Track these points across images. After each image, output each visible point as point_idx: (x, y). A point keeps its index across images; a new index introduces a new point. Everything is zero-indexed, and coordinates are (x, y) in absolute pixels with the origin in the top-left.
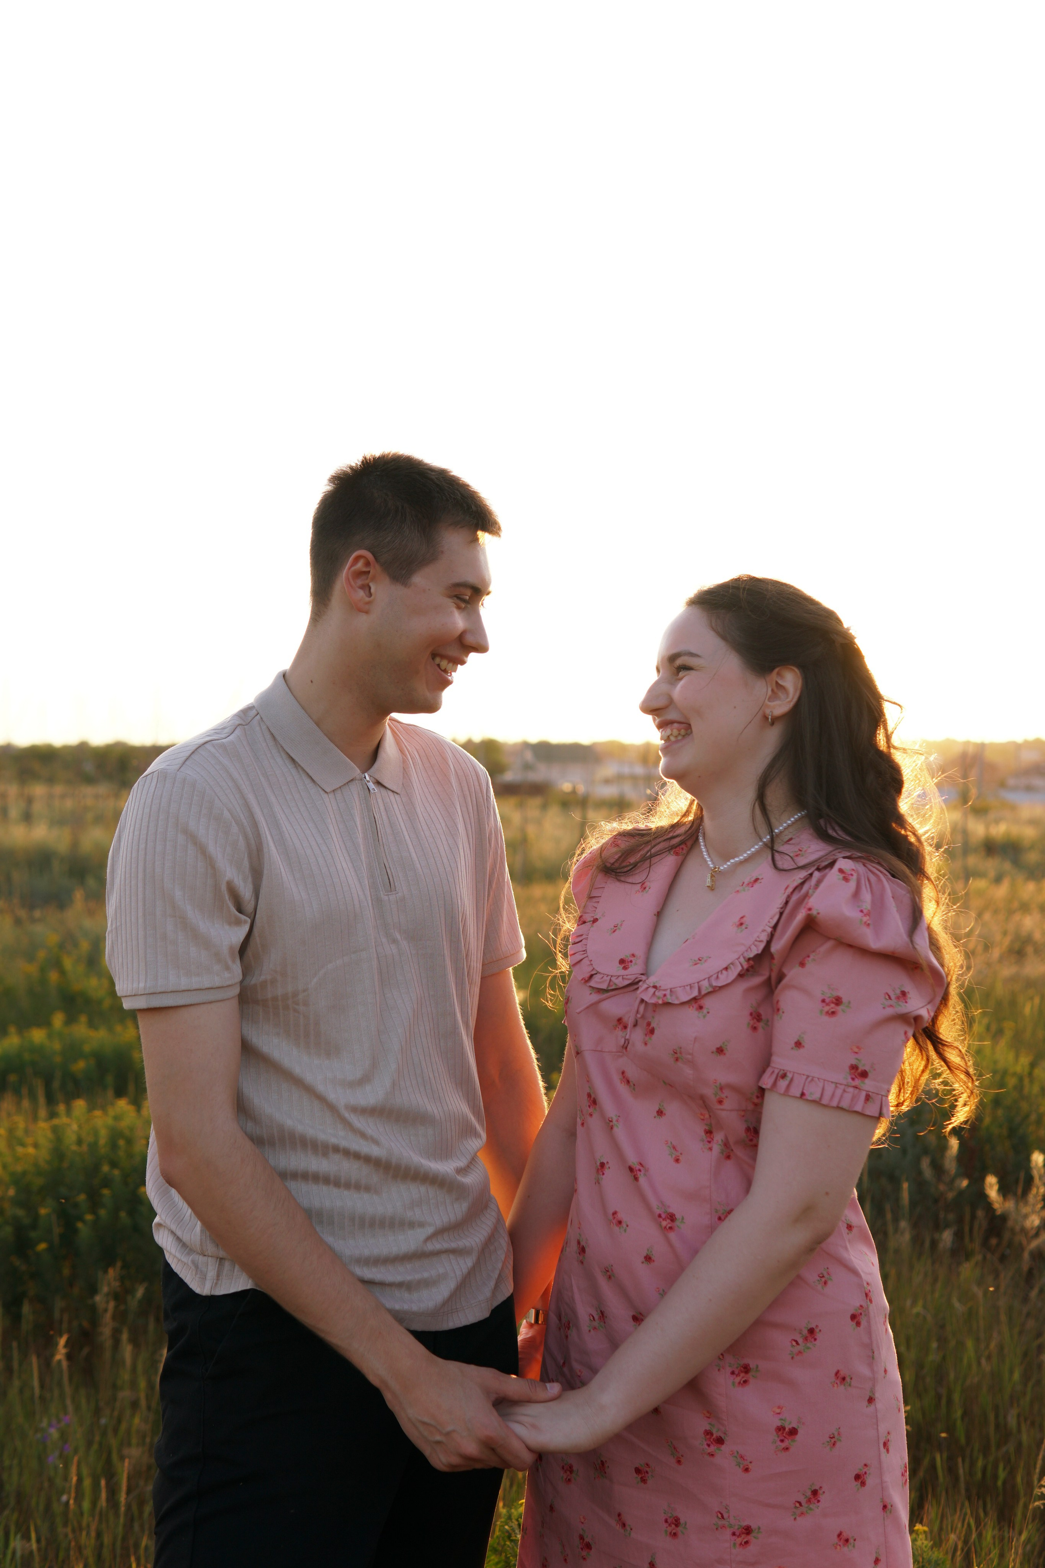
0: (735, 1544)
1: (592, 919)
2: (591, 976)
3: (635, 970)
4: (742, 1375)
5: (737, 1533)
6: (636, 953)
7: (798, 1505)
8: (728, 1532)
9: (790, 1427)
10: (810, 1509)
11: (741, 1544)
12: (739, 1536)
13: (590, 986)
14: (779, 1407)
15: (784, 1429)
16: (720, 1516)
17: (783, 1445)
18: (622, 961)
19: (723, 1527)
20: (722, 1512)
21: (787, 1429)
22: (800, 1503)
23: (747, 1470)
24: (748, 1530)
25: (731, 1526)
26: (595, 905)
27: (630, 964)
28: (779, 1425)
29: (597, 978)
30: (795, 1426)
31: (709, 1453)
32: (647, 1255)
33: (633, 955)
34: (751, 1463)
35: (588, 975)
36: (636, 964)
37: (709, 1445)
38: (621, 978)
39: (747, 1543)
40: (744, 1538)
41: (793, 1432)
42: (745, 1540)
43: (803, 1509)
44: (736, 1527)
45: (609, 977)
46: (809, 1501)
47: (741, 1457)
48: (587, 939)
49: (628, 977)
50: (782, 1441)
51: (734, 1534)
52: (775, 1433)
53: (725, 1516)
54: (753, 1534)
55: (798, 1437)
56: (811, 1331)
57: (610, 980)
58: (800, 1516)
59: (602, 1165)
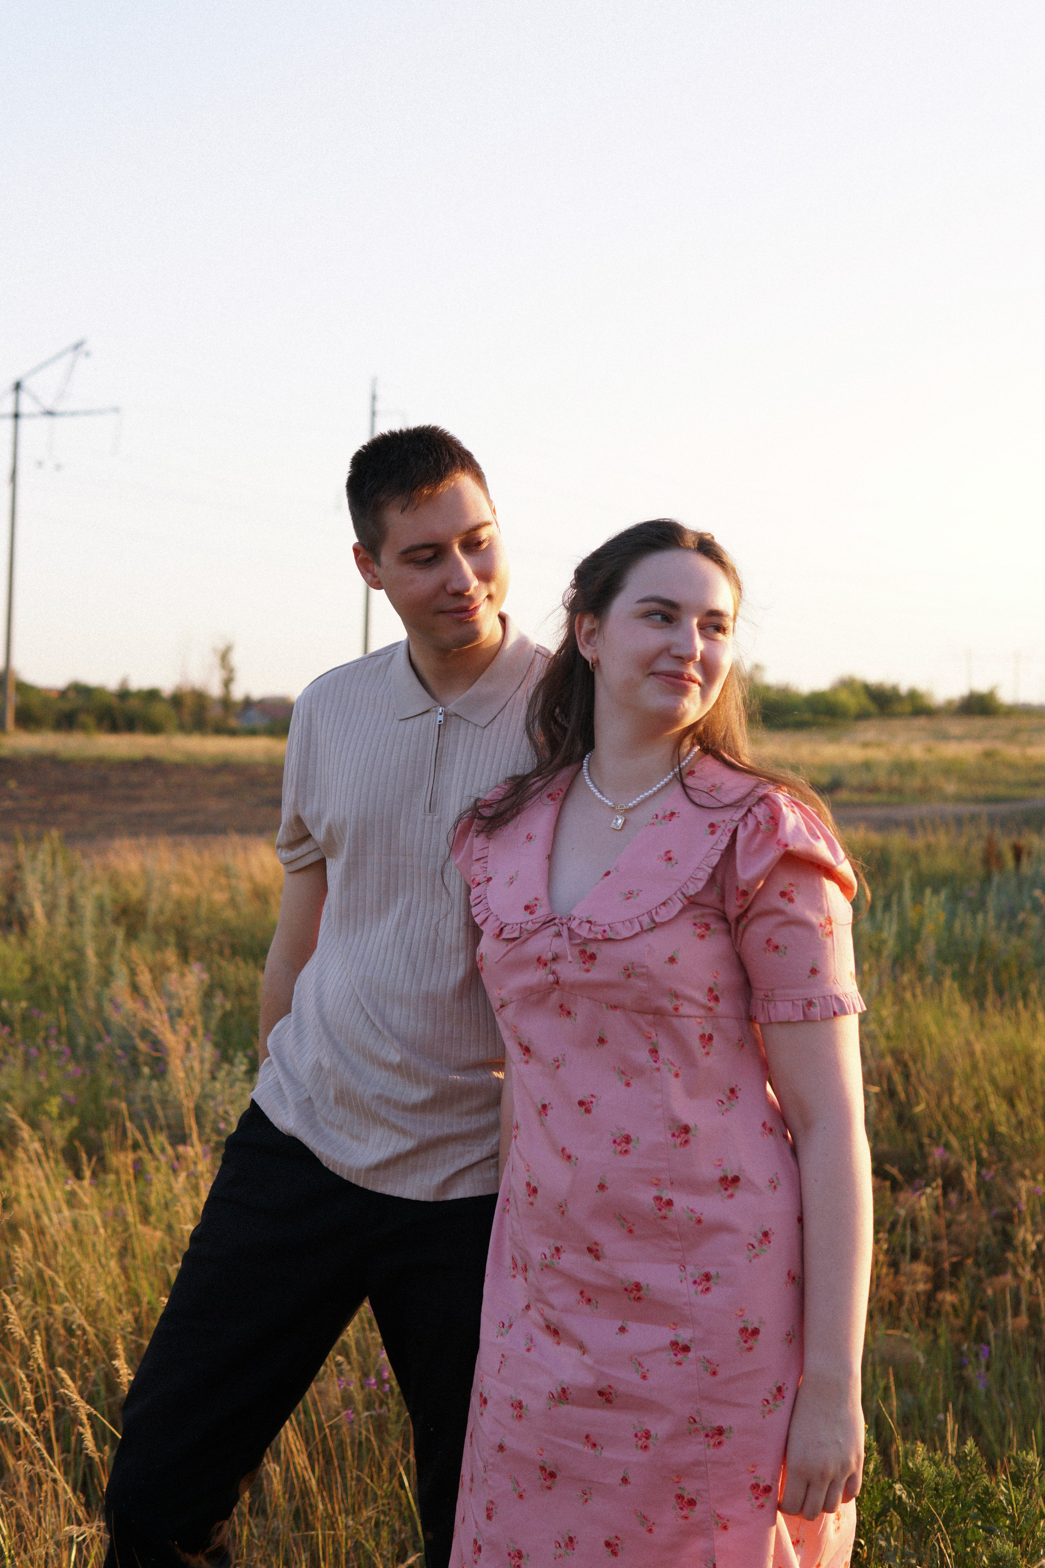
0: (709, 1445)
1: (486, 879)
2: (502, 930)
3: (542, 912)
4: (704, 1283)
5: (710, 1434)
6: (538, 897)
7: (765, 1403)
8: (703, 1434)
9: (753, 1327)
10: (777, 1406)
11: (715, 1445)
12: (712, 1437)
13: (504, 939)
14: (741, 1310)
15: (747, 1330)
16: (692, 1420)
17: (747, 1346)
18: (527, 908)
19: (697, 1430)
20: (694, 1416)
21: (750, 1330)
22: (767, 1401)
23: (714, 1373)
24: (720, 1431)
25: (704, 1428)
26: (485, 865)
27: (535, 908)
28: (742, 1327)
29: (507, 930)
30: (757, 1326)
31: (677, 1363)
32: (601, 1183)
33: (536, 899)
34: (718, 1366)
35: (499, 929)
36: (541, 906)
37: (676, 1355)
38: (530, 923)
39: (720, 1443)
40: (717, 1439)
41: (756, 1332)
42: (718, 1441)
43: (771, 1406)
44: (709, 1429)
45: (519, 925)
46: (775, 1398)
47: (708, 1361)
48: (486, 898)
49: (538, 920)
50: (746, 1342)
51: (707, 1436)
52: (738, 1335)
53: (697, 1419)
54: (725, 1435)
55: (761, 1336)
56: (766, 1234)
57: (521, 927)
58: (768, 1414)
59: (544, 1107)
